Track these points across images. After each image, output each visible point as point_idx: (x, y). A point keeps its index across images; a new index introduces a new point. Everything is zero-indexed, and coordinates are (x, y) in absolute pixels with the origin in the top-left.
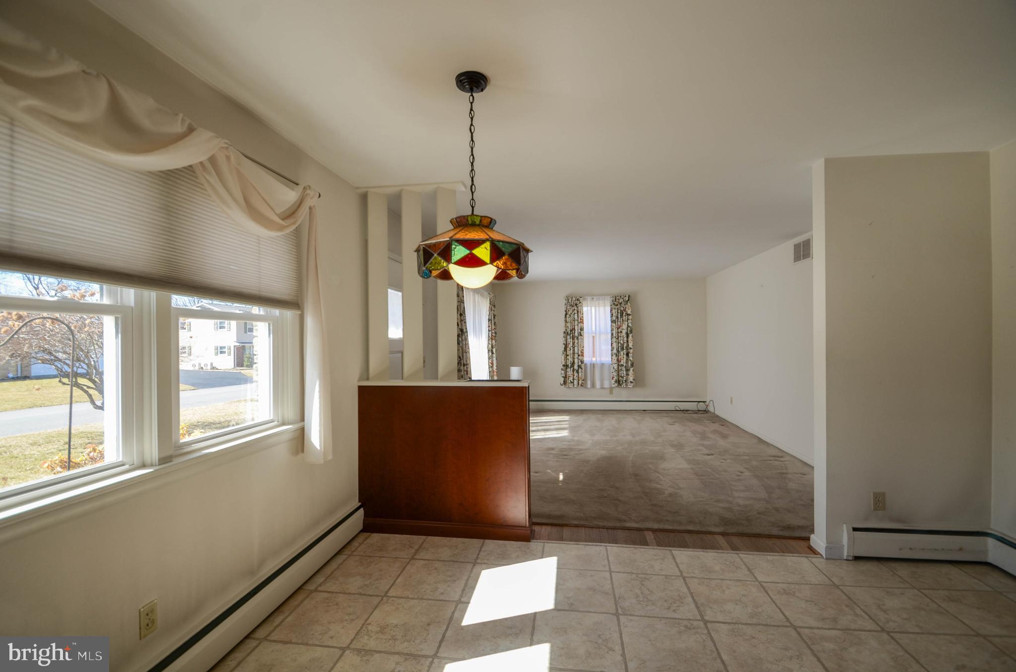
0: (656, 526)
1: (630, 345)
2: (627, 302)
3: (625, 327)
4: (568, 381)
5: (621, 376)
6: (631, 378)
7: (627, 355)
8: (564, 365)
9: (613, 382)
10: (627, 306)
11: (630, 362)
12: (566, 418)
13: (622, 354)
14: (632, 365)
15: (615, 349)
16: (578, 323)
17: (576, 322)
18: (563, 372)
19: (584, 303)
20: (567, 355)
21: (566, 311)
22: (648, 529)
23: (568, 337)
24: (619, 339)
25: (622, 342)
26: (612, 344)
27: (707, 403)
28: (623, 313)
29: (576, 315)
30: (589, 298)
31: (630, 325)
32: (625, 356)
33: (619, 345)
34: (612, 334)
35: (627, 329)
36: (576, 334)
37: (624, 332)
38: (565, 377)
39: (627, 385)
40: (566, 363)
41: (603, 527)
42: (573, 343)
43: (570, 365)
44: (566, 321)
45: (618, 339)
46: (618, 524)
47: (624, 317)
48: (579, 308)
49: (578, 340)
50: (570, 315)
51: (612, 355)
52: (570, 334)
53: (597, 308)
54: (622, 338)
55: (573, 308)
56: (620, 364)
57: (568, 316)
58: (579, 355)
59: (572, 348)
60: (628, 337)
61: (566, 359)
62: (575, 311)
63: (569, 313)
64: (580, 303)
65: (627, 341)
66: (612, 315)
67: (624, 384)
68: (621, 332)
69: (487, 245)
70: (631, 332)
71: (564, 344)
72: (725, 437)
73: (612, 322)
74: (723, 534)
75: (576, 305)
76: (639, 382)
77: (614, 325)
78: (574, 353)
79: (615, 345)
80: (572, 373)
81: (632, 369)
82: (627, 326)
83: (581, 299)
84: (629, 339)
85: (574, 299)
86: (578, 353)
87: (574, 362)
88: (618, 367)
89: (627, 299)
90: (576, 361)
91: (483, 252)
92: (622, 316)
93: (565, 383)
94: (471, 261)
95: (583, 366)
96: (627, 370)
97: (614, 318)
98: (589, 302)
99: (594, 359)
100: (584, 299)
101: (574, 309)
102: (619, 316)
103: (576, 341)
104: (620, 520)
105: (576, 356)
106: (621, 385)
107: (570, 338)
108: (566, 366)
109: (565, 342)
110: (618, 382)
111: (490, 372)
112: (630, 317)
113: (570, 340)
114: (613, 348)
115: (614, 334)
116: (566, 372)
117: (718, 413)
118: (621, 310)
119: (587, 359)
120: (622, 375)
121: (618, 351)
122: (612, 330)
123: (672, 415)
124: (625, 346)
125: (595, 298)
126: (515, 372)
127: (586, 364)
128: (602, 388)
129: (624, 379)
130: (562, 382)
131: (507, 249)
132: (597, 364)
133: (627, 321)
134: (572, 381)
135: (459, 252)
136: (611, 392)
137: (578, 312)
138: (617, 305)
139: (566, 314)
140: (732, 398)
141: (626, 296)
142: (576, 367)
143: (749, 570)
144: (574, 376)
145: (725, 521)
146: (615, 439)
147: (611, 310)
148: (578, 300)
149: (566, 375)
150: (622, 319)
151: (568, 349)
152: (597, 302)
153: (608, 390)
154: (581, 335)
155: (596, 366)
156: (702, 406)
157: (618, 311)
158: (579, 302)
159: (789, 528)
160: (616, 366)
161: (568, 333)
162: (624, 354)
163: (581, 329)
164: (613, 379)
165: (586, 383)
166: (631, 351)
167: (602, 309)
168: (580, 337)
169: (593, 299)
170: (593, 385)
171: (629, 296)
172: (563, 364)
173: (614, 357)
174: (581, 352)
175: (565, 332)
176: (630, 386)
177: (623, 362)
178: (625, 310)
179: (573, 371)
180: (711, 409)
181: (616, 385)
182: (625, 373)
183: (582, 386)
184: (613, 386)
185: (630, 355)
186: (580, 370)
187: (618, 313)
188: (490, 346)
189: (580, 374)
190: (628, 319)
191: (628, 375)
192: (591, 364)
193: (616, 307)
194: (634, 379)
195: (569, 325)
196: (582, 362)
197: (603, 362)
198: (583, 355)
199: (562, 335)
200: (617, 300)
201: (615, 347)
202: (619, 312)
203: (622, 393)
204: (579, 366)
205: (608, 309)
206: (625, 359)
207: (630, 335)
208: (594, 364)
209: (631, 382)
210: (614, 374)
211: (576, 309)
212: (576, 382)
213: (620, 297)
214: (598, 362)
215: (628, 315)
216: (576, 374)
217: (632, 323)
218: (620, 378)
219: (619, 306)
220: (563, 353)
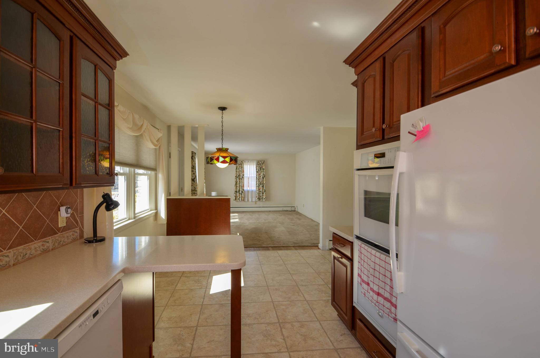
0: (272, 246)
1: (264, 183)
3: (262, 174)
4: (237, 199)
6: (264, 197)
7: (263, 187)
8: (235, 191)
9: (257, 198)
10: (263, 165)
11: (264, 190)
12: (237, 214)
14: (265, 191)
15: (258, 184)
16: (242, 172)
17: (241, 172)
18: (235, 194)
19: (245, 163)
20: (237, 187)
21: (236, 167)
22: (270, 247)
23: (237, 179)
25: (261, 181)
26: (256, 182)
27: (295, 207)
28: (261, 168)
29: (241, 169)
30: (247, 161)
31: (264, 173)
32: (262, 187)
34: (257, 178)
35: (263, 176)
36: (241, 177)
37: (262, 177)
38: (236, 197)
39: (262, 200)
40: (236, 190)
41: (255, 247)
42: (240, 182)
43: (238, 191)
44: (236, 172)
45: (259, 180)
46: (260, 246)
47: (262, 170)
48: (242, 165)
49: (242, 180)
51: (256, 187)
53: (250, 166)
54: (261, 179)
55: (240, 166)
57: (237, 169)
58: (242, 187)
59: (239, 184)
60: (263, 179)
61: (236, 188)
62: (241, 167)
65: (263, 181)
66: (257, 169)
68: (260, 177)
69: (229, 158)
70: (265, 177)
71: (236, 182)
72: (300, 219)
73: (257, 172)
74: (293, 247)
75: (241, 164)
76: (268, 199)
77: (257, 173)
78: (240, 186)
79: (258, 182)
80: (239, 195)
81: (265, 193)
83: (243, 162)
84: (264, 180)
85: (240, 161)
86: (242, 186)
87: (240, 190)
88: (259, 192)
89: (263, 162)
90: (241, 189)
91: (228, 160)
92: (261, 169)
93: (236, 199)
94: (224, 162)
95: (244, 192)
96: (263, 193)
97: (257, 171)
98: (247, 163)
99: (248, 188)
100: (245, 162)
102: (260, 170)
103: (241, 181)
104: (261, 245)
105: (241, 187)
108: (236, 192)
109: (236, 181)
110: (259, 199)
112: (264, 170)
113: (238, 180)
114: (257, 184)
115: (257, 177)
116: (236, 194)
117: (299, 211)
118: (260, 167)
119: (245, 188)
121: (259, 185)
122: (257, 176)
123: (281, 212)
124: (262, 183)
125: (249, 161)
126: (214, 195)
128: (252, 201)
129: (261, 197)
130: (234, 199)
131: (233, 159)
132: (250, 191)
134: (239, 198)
135: (221, 159)
136: (256, 203)
137: (242, 167)
138: (259, 165)
139: (237, 168)
140: (304, 205)
142: (241, 192)
143: (299, 253)
144: (240, 196)
145: (295, 243)
146: (258, 221)
147: (256, 167)
148: (242, 162)
149: (236, 196)
151: (237, 184)
152: (250, 163)
153: (255, 202)
154: (243, 178)
155: (249, 191)
156: (293, 209)
159: (314, 244)
160: (258, 192)
161: (237, 177)
162: (261, 186)
163: (243, 175)
165: (245, 199)
166: (265, 185)
167: (252, 166)
168: (242, 179)
169: (248, 161)
170: (248, 200)
171: (264, 161)
173: (257, 188)
175: (236, 176)
176: (264, 200)
177: (261, 190)
179: (239, 194)
180: (297, 210)
181: (258, 200)
182: (262, 195)
183: (243, 200)
184: (257, 200)
185: (264, 187)
186: (242, 193)
189: (242, 195)
190: (263, 171)
191: (263, 195)
192: (247, 191)
193: (258, 166)
194: (265, 197)
195: (238, 173)
196: (243, 190)
197: (252, 190)
198: (244, 187)
199: (235, 177)
200: (259, 163)
201: (258, 183)
203: (260, 204)
204: (242, 192)
205: (255, 166)
206: (262, 189)
207: (264, 178)
208: (248, 191)
209: (264, 199)
210: (257, 195)
211: (241, 166)
212: (240, 199)
213: (260, 161)
214: (250, 190)
215: (263, 169)
216: (240, 195)
217: (265, 173)
218: (260, 197)
219: (260, 165)
220: (235, 186)
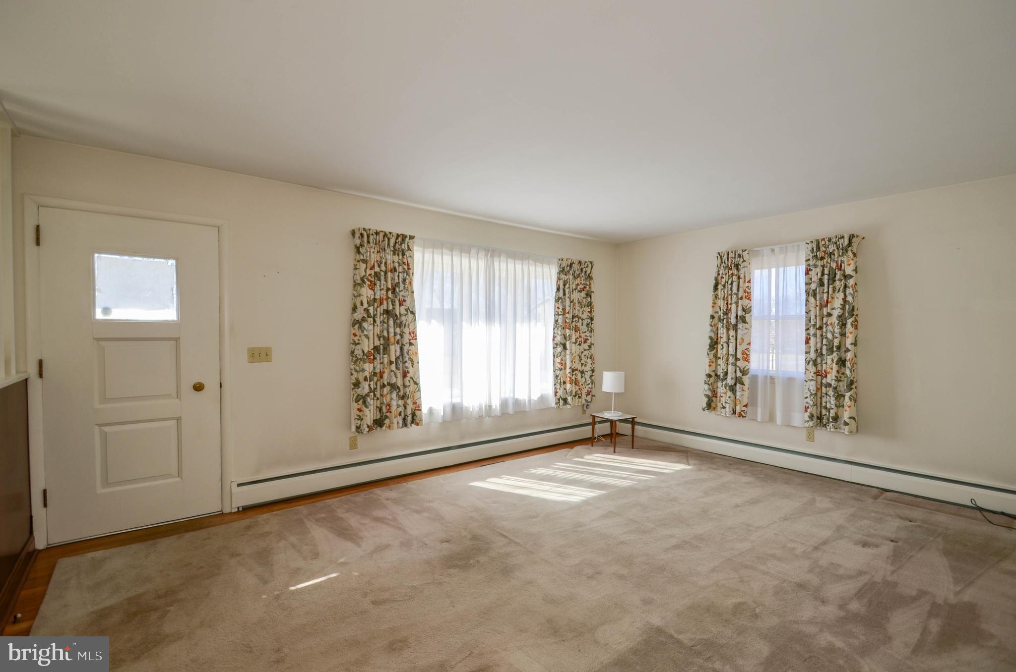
1: (849, 343)
2: (845, 250)
3: (837, 302)
4: (714, 404)
5: (826, 408)
7: (840, 363)
8: (708, 375)
9: (809, 416)
10: (845, 259)
11: (846, 380)
13: (829, 361)
14: (851, 386)
15: (814, 349)
16: (738, 299)
17: (734, 297)
19: (754, 261)
20: (716, 358)
21: (716, 279)
23: (719, 325)
24: (824, 330)
25: (830, 336)
26: (807, 339)
28: (835, 274)
29: (735, 284)
30: (766, 250)
31: (849, 298)
32: (835, 367)
33: (825, 341)
34: (808, 319)
35: (843, 309)
36: (735, 320)
37: (836, 313)
38: (710, 397)
39: (841, 428)
40: (712, 371)
42: (729, 337)
43: (721, 377)
44: (716, 297)
45: (821, 328)
47: (838, 283)
48: (743, 271)
49: (738, 330)
50: (724, 286)
51: (805, 362)
52: (723, 320)
53: (781, 270)
54: (830, 328)
55: (731, 272)
56: (824, 381)
57: (720, 287)
58: (737, 359)
59: (725, 345)
60: (843, 325)
61: (714, 364)
62: (735, 278)
63: (723, 282)
64: (744, 261)
65: (842, 334)
66: (810, 279)
67: (831, 425)
68: (829, 315)
70: (852, 314)
71: (711, 338)
73: (809, 293)
75: (737, 265)
77: (814, 300)
78: (729, 355)
79: (813, 341)
80: (725, 391)
81: (850, 395)
82: (841, 301)
83: (745, 254)
84: (846, 331)
85: (732, 255)
86: (737, 355)
87: (729, 370)
88: (818, 389)
89: (846, 242)
90: (732, 368)
92: (832, 279)
93: (710, 406)
95: (746, 379)
96: (839, 396)
97: (814, 286)
98: (764, 259)
99: (771, 368)
100: (757, 254)
101: (733, 274)
102: (826, 282)
103: (734, 333)
105: (733, 360)
106: (825, 426)
107: (723, 327)
108: (715, 377)
109: (711, 334)
110: (820, 420)
111: (557, 376)
112: (851, 282)
113: (722, 332)
114: (809, 348)
115: (813, 319)
116: (713, 387)
118: (830, 269)
119: (756, 366)
120: (828, 406)
121: (821, 355)
122: (808, 311)
124: (835, 344)
125: (777, 249)
126: (610, 382)
127: (755, 378)
128: (791, 426)
129: (831, 415)
130: (705, 405)
132: (777, 377)
133: (844, 292)
134: (725, 405)
136: (814, 440)
137: (739, 278)
138: (822, 258)
139: (717, 284)
141: (843, 237)
142: (731, 380)
144: (727, 395)
147: (808, 270)
148: (741, 257)
149: (712, 394)
150: (834, 288)
151: (718, 347)
152: (779, 257)
153: (804, 432)
154: (744, 322)
155: (776, 381)
157: (823, 270)
158: (742, 260)
160: (812, 386)
161: (718, 317)
162: (833, 361)
163: (744, 310)
164: (806, 411)
165: (753, 411)
166: (850, 356)
167: (789, 269)
168: (740, 326)
169: (773, 251)
170: (772, 419)
171: (851, 237)
172: (707, 373)
173: (810, 366)
174: (743, 353)
175: (712, 317)
176: (845, 430)
177: (831, 378)
178: (840, 268)
179: (729, 389)
181: (816, 422)
182: (833, 401)
183: (740, 415)
184: (806, 424)
185: (846, 363)
186: (739, 386)
187: (823, 274)
188: (559, 339)
189: (738, 394)
190: (846, 287)
191: (839, 406)
192: (767, 377)
193: (819, 263)
194: (853, 418)
195: (720, 303)
196: (744, 372)
197: (789, 375)
198: (747, 360)
199: (708, 320)
200: (822, 249)
201: (814, 345)
202: (826, 271)
204: (738, 379)
205: (802, 268)
206: (834, 373)
207: (850, 321)
208: (772, 378)
209: (846, 423)
210: (810, 400)
211: (736, 272)
212: (730, 408)
213: (830, 240)
215: (846, 277)
216: (730, 394)
217: (854, 295)
218: (824, 412)
219: (827, 259)
220: (708, 354)
